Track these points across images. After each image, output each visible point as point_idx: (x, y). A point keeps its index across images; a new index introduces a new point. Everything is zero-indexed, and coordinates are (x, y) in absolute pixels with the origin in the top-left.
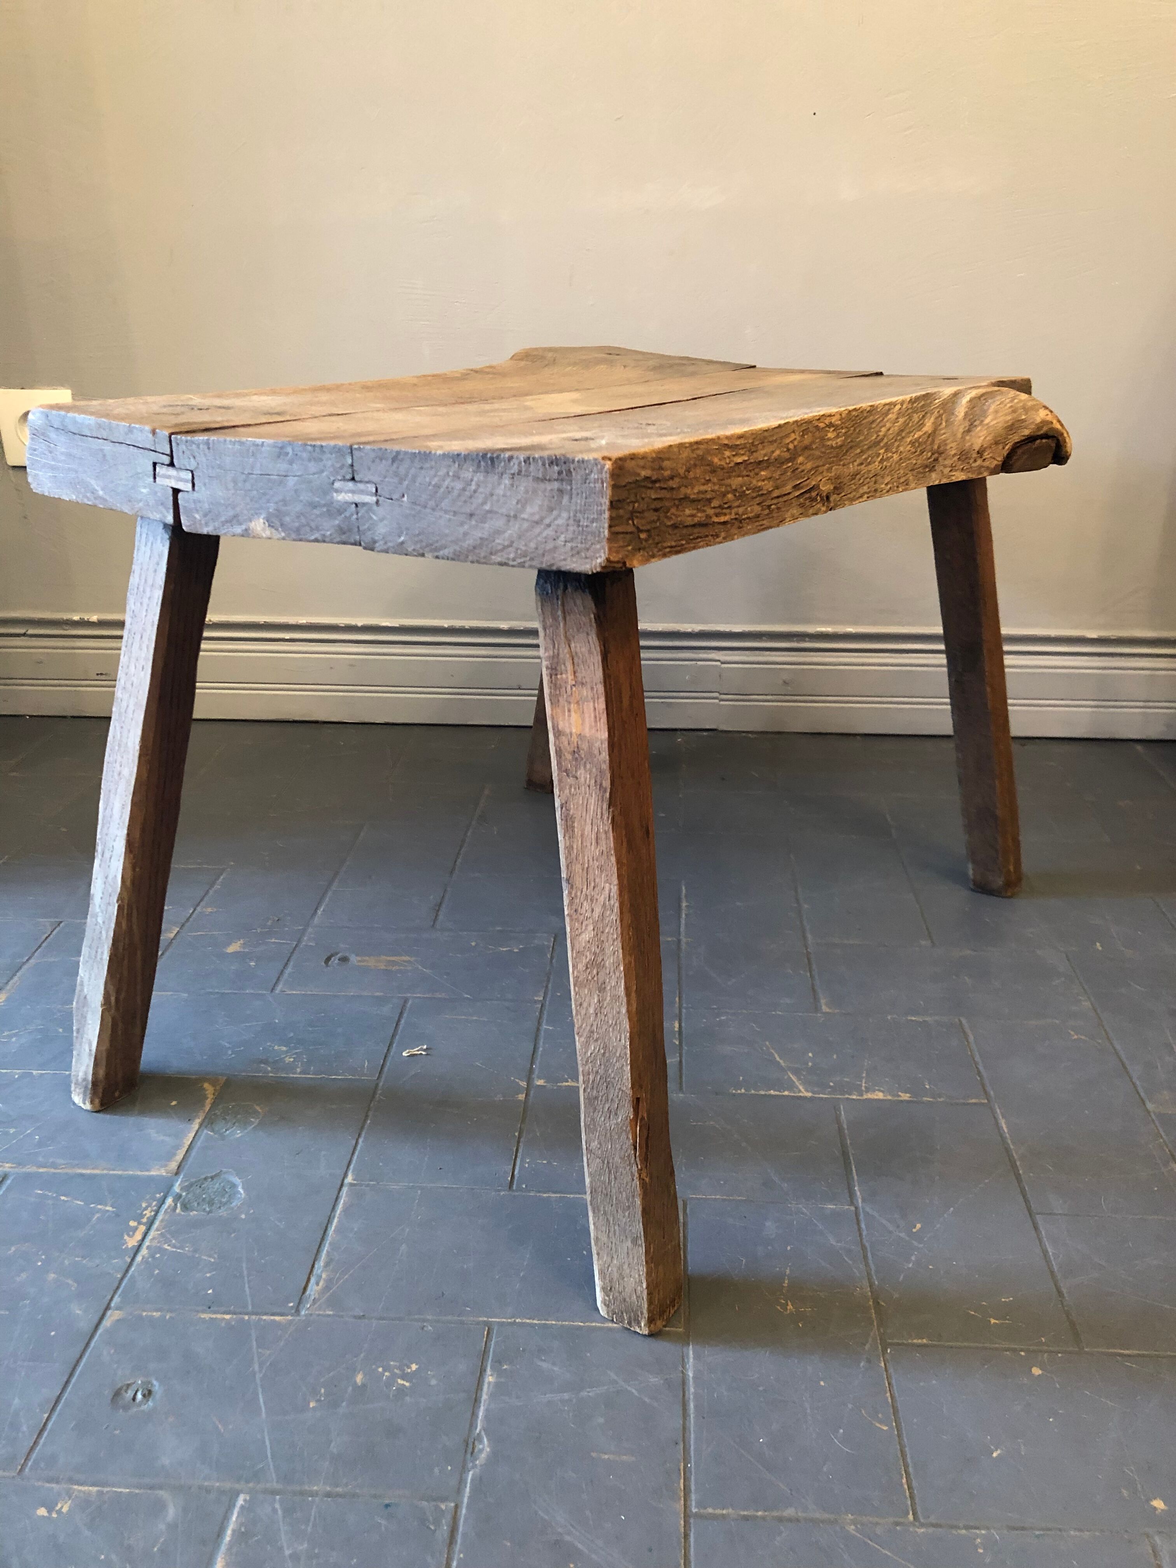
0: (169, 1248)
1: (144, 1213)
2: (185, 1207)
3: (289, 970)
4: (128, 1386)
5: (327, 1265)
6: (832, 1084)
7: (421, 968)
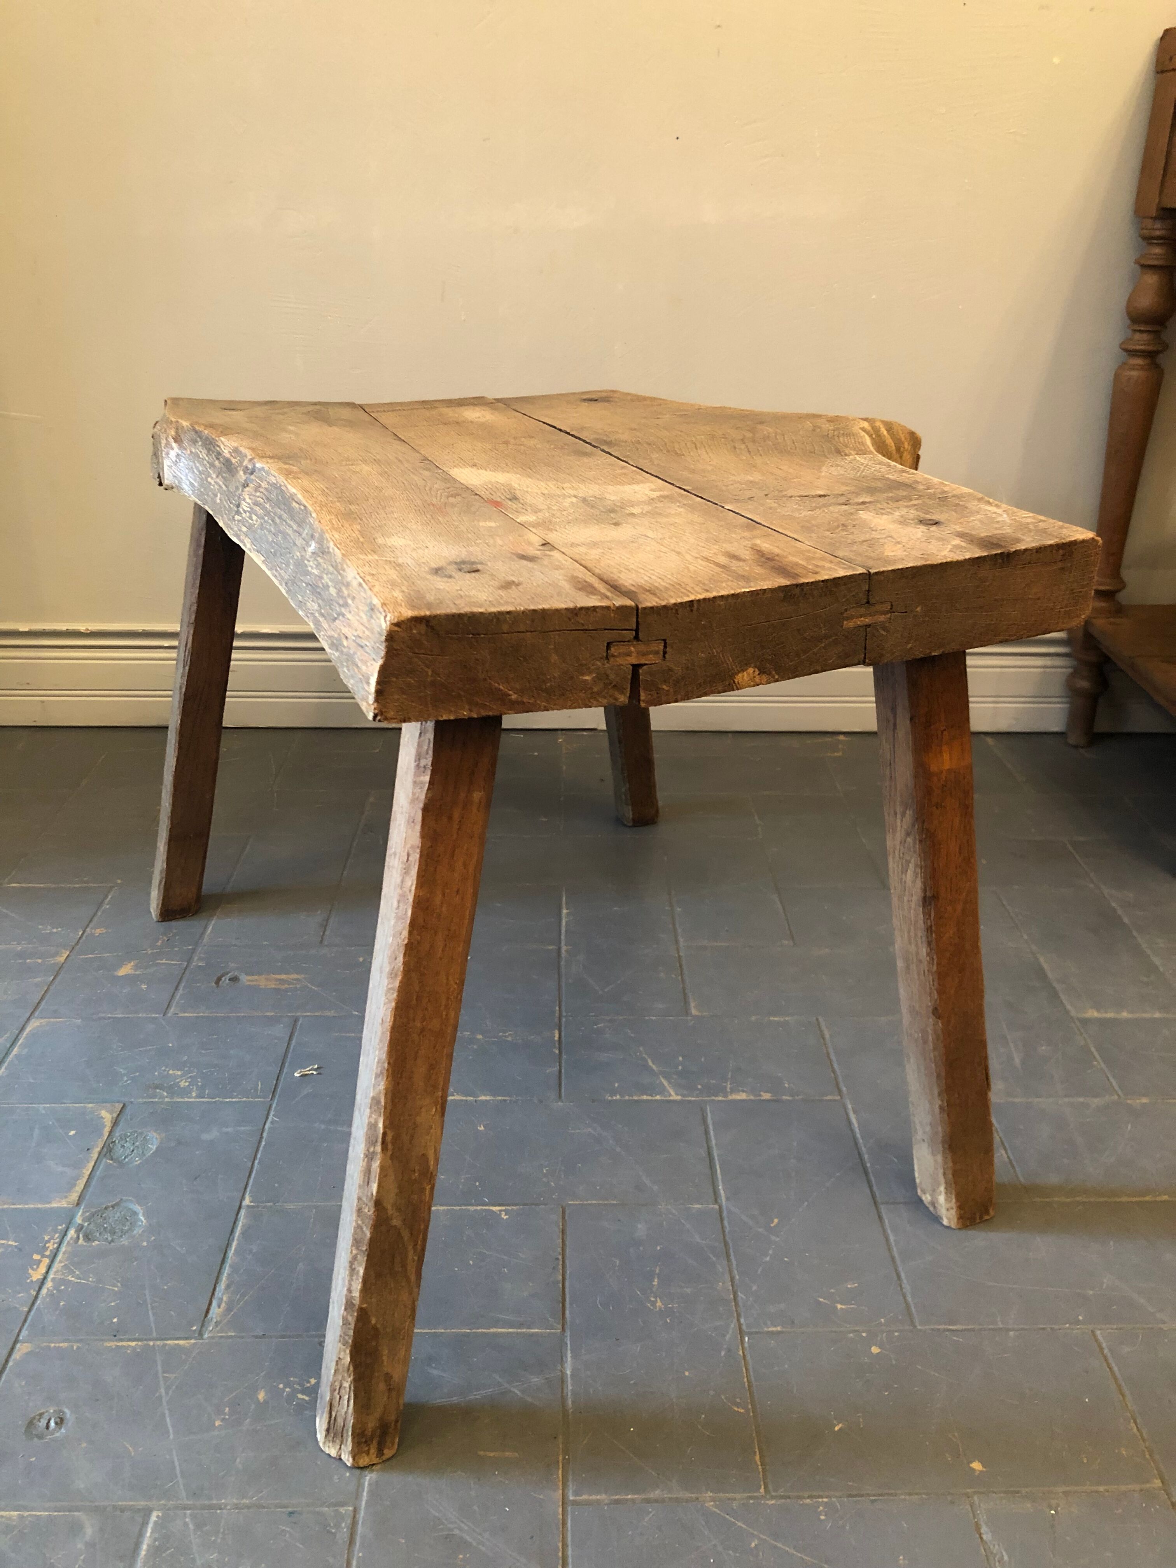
0: (73, 1279)
1: (47, 1245)
2: (87, 1238)
3: (181, 991)
4: (41, 1415)
5: (228, 1287)
6: (699, 1087)
7: (310, 986)
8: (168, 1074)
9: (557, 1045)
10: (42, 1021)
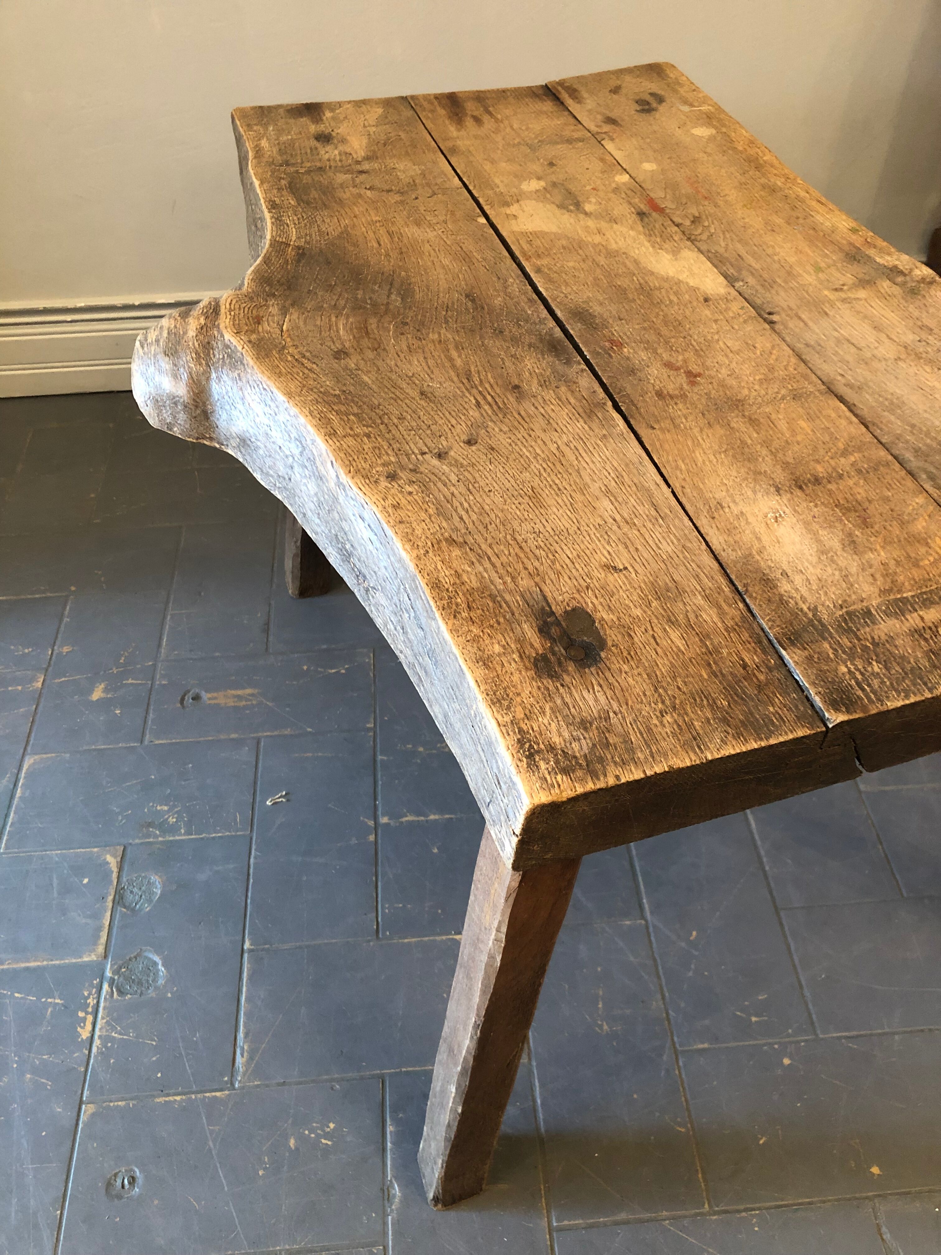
0: (116, 1035)
1: (88, 1001)
3: (151, 716)
4: (116, 1175)
5: (246, 1035)
7: (264, 701)
8: (156, 809)
10: (36, 757)
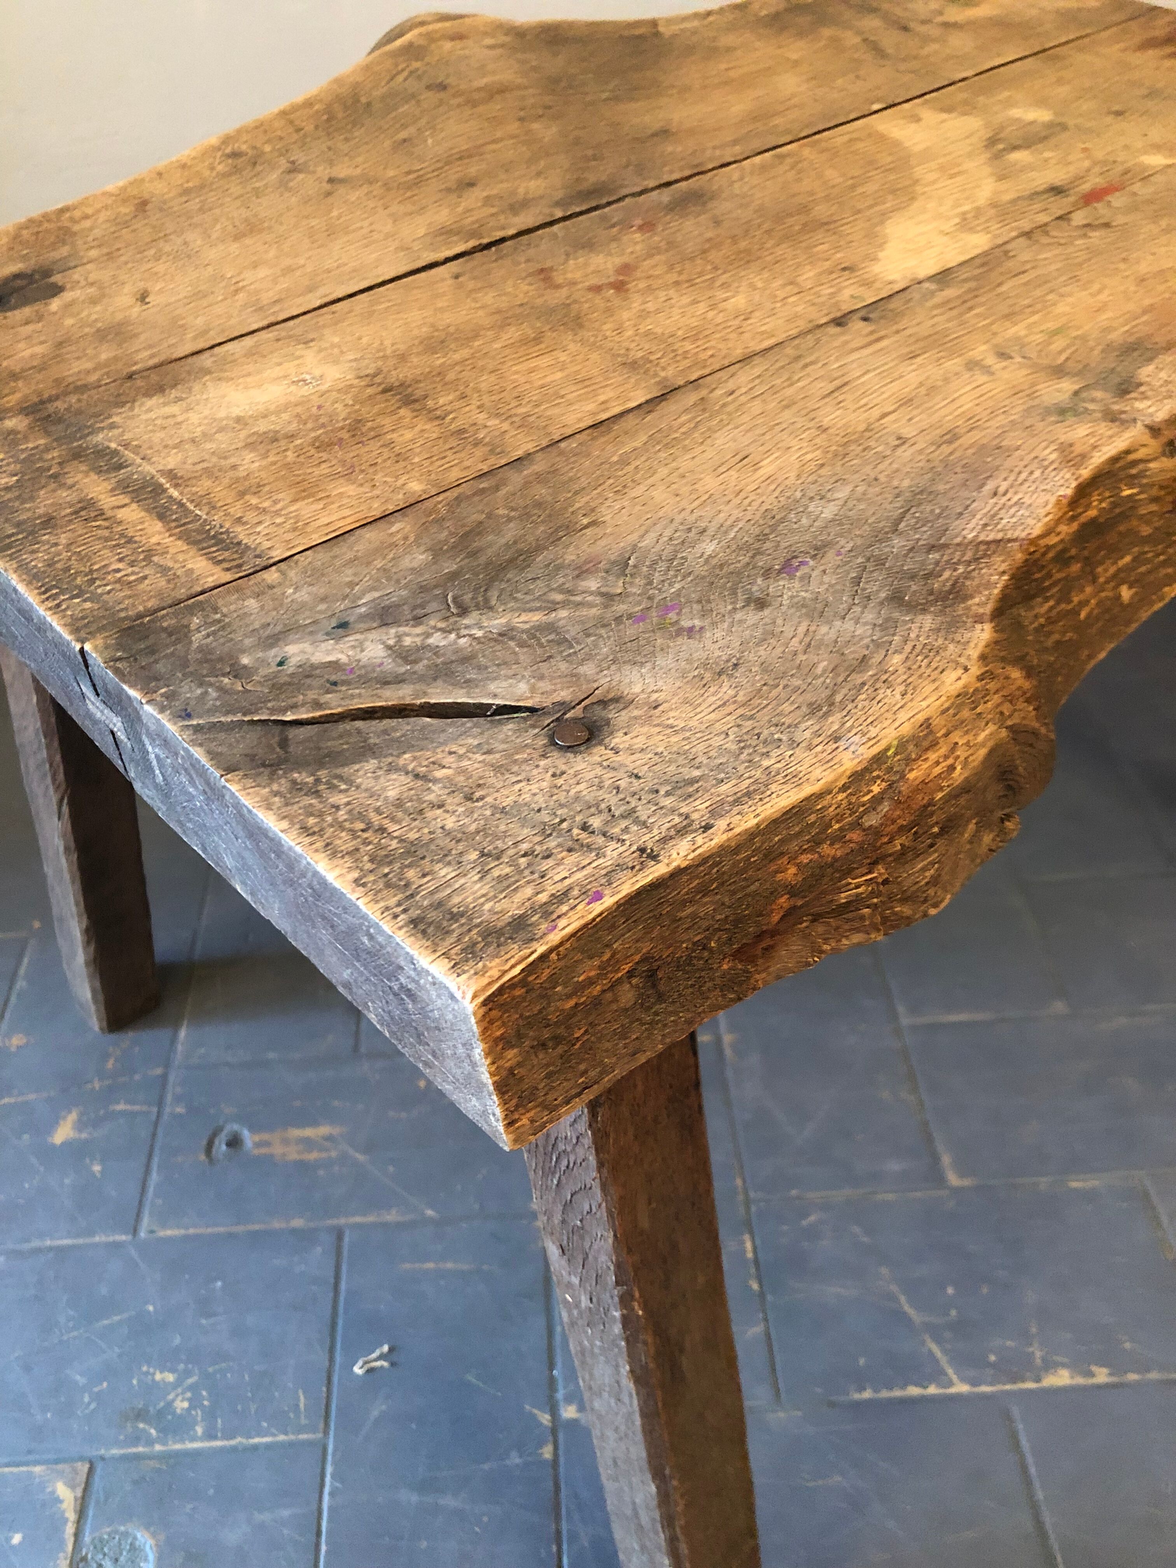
3: (155, 1177)
6: (992, 1358)
7: (351, 1152)
8: (153, 1380)
9: (753, 1270)
